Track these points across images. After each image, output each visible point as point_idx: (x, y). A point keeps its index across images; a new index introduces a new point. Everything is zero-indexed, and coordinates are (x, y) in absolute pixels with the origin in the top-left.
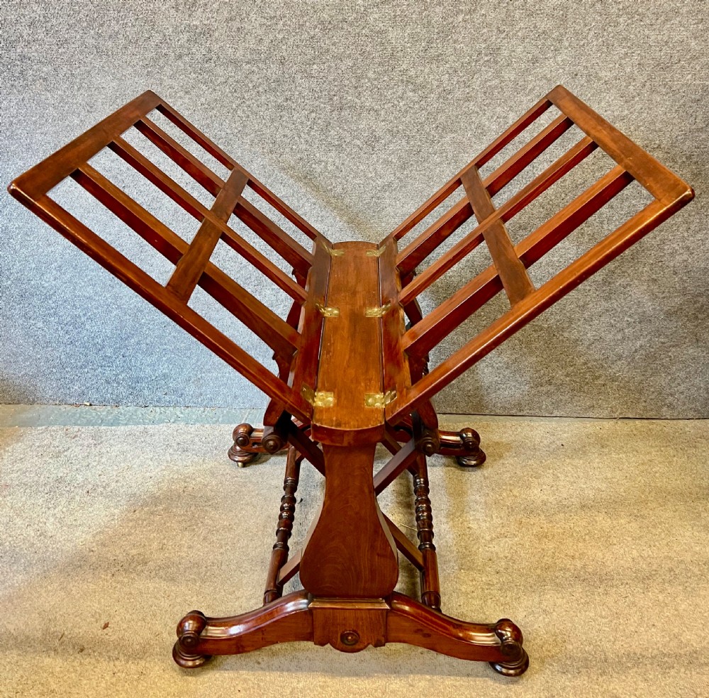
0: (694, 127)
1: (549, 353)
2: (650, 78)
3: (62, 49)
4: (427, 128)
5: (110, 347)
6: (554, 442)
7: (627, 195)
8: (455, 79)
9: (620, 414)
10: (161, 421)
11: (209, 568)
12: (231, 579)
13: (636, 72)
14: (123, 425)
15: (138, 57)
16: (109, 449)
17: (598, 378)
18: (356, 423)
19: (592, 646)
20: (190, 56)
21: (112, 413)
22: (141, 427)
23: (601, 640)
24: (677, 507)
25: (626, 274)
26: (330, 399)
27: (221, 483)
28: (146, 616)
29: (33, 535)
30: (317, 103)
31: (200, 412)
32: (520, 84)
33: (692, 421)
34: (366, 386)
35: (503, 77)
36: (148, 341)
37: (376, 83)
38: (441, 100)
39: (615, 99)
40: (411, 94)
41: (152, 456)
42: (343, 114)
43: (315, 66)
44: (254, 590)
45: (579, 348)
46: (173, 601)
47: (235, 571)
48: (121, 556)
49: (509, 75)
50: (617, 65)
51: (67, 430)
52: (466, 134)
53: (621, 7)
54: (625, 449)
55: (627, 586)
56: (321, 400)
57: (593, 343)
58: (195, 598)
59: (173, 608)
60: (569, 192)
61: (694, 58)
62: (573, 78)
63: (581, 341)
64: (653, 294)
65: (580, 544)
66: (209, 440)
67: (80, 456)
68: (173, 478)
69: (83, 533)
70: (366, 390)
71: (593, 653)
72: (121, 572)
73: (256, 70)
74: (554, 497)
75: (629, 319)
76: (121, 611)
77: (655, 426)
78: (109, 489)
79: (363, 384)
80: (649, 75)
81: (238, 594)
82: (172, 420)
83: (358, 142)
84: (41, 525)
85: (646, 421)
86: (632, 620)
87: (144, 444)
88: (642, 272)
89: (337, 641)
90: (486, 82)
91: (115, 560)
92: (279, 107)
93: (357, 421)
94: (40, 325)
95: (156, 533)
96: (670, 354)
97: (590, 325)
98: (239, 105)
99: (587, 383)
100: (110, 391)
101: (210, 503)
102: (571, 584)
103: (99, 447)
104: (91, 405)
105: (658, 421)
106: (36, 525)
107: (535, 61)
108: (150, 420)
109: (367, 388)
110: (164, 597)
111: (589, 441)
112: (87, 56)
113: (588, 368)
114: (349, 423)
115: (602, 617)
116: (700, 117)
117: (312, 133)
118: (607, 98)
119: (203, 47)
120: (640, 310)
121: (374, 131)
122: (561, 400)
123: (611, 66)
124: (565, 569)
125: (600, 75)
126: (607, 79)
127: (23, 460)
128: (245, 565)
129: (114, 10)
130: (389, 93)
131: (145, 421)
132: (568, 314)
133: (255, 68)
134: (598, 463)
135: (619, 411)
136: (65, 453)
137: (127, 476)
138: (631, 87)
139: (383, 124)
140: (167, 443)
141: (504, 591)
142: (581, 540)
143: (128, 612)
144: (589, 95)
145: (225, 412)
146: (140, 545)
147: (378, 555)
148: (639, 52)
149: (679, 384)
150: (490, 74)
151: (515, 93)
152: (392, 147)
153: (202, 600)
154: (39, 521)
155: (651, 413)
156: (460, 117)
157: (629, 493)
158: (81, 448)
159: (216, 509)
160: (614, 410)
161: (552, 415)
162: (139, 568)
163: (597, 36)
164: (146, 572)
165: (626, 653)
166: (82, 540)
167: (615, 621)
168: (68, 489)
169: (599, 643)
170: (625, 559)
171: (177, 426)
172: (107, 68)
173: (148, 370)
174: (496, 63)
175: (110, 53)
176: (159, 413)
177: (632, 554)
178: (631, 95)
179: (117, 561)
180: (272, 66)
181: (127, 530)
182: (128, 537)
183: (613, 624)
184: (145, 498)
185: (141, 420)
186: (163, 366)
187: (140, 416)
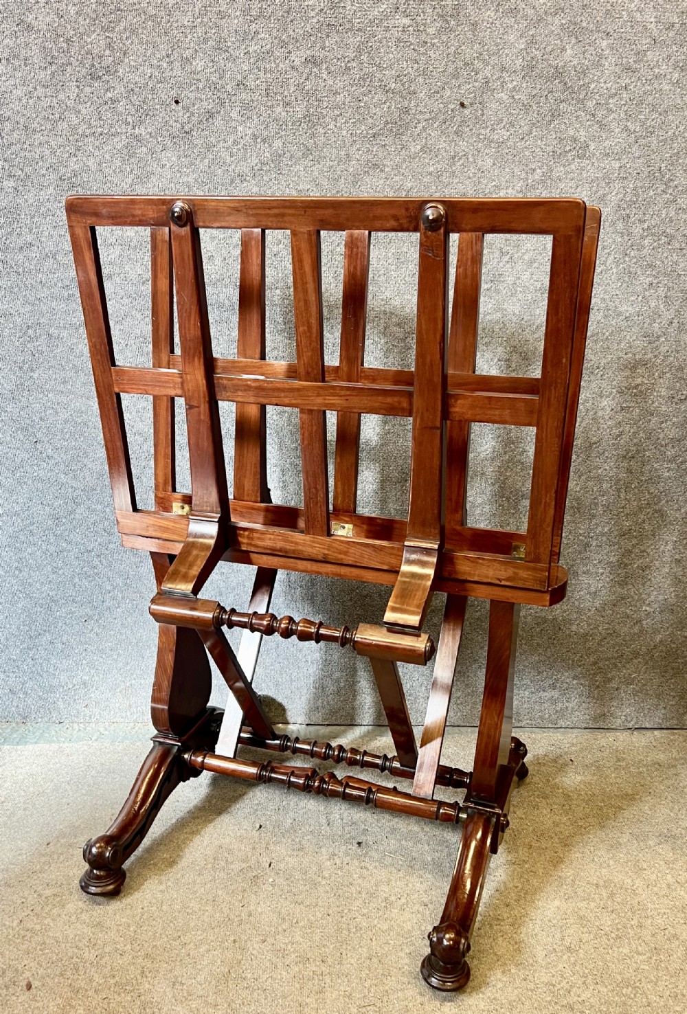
1: (553, 650)
2: (678, 314)
5: (16, 647)
6: (561, 756)
7: (649, 456)
9: (636, 723)
10: (80, 739)
11: (146, 909)
12: (175, 922)
13: (662, 307)
14: (31, 743)
15: (56, 276)
16: (14, 772)
17: (610, 680)
19: (630, 988)
21: (17, 731)
22: (55, 746)
23: (640, 980)
25: (645, 554)
28: (65, 970)
31: (129, 728)
32: (525, 319)
35: (506, 310)
36: (64, 640)
39: (637, 339)
41: (69, 779)
44: (205, 934)
45: (589, 644)
46: (100, 951)
47: (180, 912)
48: (30, 898)
49: (513, 307)
50: (640, 298)
53: (646, 226)
54: (645, 763)
55: (665, 916)
57: (605, 638)
58: (129, 946)
59: (100, 959)
60: (581, 453)
63: (591, 636)
64: (676, 578)
65: (604, 870)
68: (96, 804)
71: (632, 996)
72: (32, 918)
74: (567, 817)
75: (648, 608)
76: (31, 965)
77: (677, 736)
78: (15, 819)
80: (677, 310)
81: (184, 939)
82: (93, 739)
85: (665, 731)
86: (675, 956)
87: (58, 765)
88: (663, 551)
91: (23, 903)
97: (602, 617)
99: (598, 687)
100: (15, 704)
102: (598, 917)
105: (679, 731)
108: (66, 738)
110: (88, 946)
111: (603, 754)
113: (600, 668)
115: (639, 954)
118: (628, 338)
119: (139, 264)
120: (661, 597)
122: (567, 708)
123: (632, 298)
124: (589, 899)
125: (620, 310)
126: (628, 315)
128: (192, 905)
129: (26, 215)
131: (60, 738)
132: (577, 603)
134: (615, 778)
135: (635, 720)
137: (37, 802)
138: (656, 325)
140: (88, 764)
141: (516, 926)
142: (604, 865)
143: (41, 966)
144: (607, 334)
146: (56, 883)
148: (666, 282)
150: (491, 305)
151: (520, 331)
153: (138, 948)
155: (671, 722)
157: (655, 811)
160: (629, 719)
161: (556, 726)
162: (54, 911)
163: (617, 262)
164: (64, 916)
165: (672, 995)
167: (655, 958)
169: (638, 984)
170: (659, 885)
171: (100, 744)
172: (16, 289)
173: (63, 677)
174: (498, 291)
175: (21, 270)
176: (77, 729)
177: (666, 879)
178: (655, 335)
179: (25, 904)
180: (224, 290)
181: (38, 867)
182: (39, 875)
183: (653, 961)
184: (61, 827)
185: (54, 738)
186: (82, 671)
187: (54, 733)
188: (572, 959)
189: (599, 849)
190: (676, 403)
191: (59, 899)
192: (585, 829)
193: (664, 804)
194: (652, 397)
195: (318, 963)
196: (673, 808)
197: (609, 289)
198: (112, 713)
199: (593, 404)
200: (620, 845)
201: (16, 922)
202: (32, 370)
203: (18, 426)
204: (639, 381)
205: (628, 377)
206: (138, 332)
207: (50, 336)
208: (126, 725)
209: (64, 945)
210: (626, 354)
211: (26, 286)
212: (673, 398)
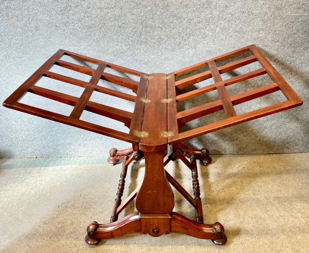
0: (292, 33)
2: (273, 13)
3: (25, 4)
4: (182, 34)
5: (45, 131)
6: (240, 166)
8: (194, 14)
9: (267, 152)
10: (68, 164)
13: (268, 11)
14: (51, 166)
15: (58, 7)
16: (45, 178)
17: (257, 137)
18: (156, 143)
20: (81, 6)
21: (46, 161)
22: (59, 167)
24: (293, 193)
26: (147, 134)
27: (97, 192)
29: (12, 220)
30: (136, 25)
31: (85, 159)
32: (220, 16)
33: (297, 154)
34: (160, 129)
35: (214, 14)
36: (62, 128)
37: (161, 16)
38: (188, 23)
39: (260, 22)
40: (175, 21)
41: (65, 180)
42: (147, 29)
43: (135, 10)
46: (78, 248)
48: (53, 228)
49: (216, 13)
50: (260, 8)
51: (26, 170)
52: (199, 37)
54: (270, 168)
55: (276, 229)
56: (143, 135)
59: (78, 251)
61: (291, 5)
62: (242, 13)
65: (254, 212)
66: (90, 171)
67: (32, 182)
68: (75, 190)
69: (35, 218)
70: (160, 131)
72: (54, 236)
73: (110, 12)
74: (242, 191)
77: (282, 157)
78: (46, 197)
79: (159, 128)
80: (273, 12)
82: (73, 163)
83: (154, 41)
84: (16, 215)
85: (278, 155)
86: (279, 245)
87: (61, 175)
89: (151, 232)
90: (206, 15)
92: (120, 27)
93: (157, 142)
94: (13, 122)
95: (69, 216)
96: (286, 126)
98: (103, 26)
99: (253, 139)
100: (45, 151)
101: (93, 201)
102: (252, 230)
103: (41, 177)
104: (36, 157)
105: (283, 154)
106: (14, 216)
107: (226, 7)
108: (63, 164)
109: (161, 130)
110: (74, 247)
111: (255, 165)
112: (36, 6)
113: (253, 133)
114: (153, 143)
115: (266, 244)
116: (294, 29)
117: (134, 37)
119: (87, 2)
121: (161, 36)
123: (257, 8)
124: (249, 223)
125: (253, 12)
126: (256, 14)
127: (6, 185)
130: (166, 21)
131: (61, 164)
132: (244, 111)
133: (109, 11)
136: (26, 181)
137: (54, 190)
138: (266, 17)
139: (164, 33)
140: (71, 174)
142: (255, 210)
145: (97, 158)
146: (62, 222)
147: (166, 196)
149: (290, 138)
150: (208, 12)
151: (219, 20)
152: (168, 42)
154: (15, 214)
155: (280, 151)
156: (196, 30)
157: (273, 187)
158: (32, 178)
159: (95, 204)
160: (264, 150)
161: (239, 154)
162: (62, 233)
164: (65, 235)
166: (35, 221)
168: (27, 198)
170: (273, 217)
171: (75, 166)
172: (44, 12)
173: (62, 141)
174: (210, 8)
175: (46, 5)
176: (67, 160)
177: (276, 215)
178: (266, 20)
179: (51, 231)
180: (116, 10)
181: (55, 216)
182: (56, 219)
183: (271, 247)
184: (63, 200)
185: (59, 164)
186: (69, 139)
187: (59, 162)
188: (242, 247)
189: (253, 203)
190: (275, 43)
191: (63, 228)
192: (248, 195)
193: (276, 185)
194: (266, 41)
195: (154, 251)
196: (279, 186)
197: (249, 5)
198: (79, 153)
199: (245, 43)
200: (260, 201)
201: (49, 238)
202: (50, 38)
203: (45, 57)
204: (261, 35)
205: (257, 34)
206: (87, 24)
207: (56, 26)
208: (85, 157)
209: (65, 246)
210: (256, 27)
211: (48, 10)
212: (273, 41)
